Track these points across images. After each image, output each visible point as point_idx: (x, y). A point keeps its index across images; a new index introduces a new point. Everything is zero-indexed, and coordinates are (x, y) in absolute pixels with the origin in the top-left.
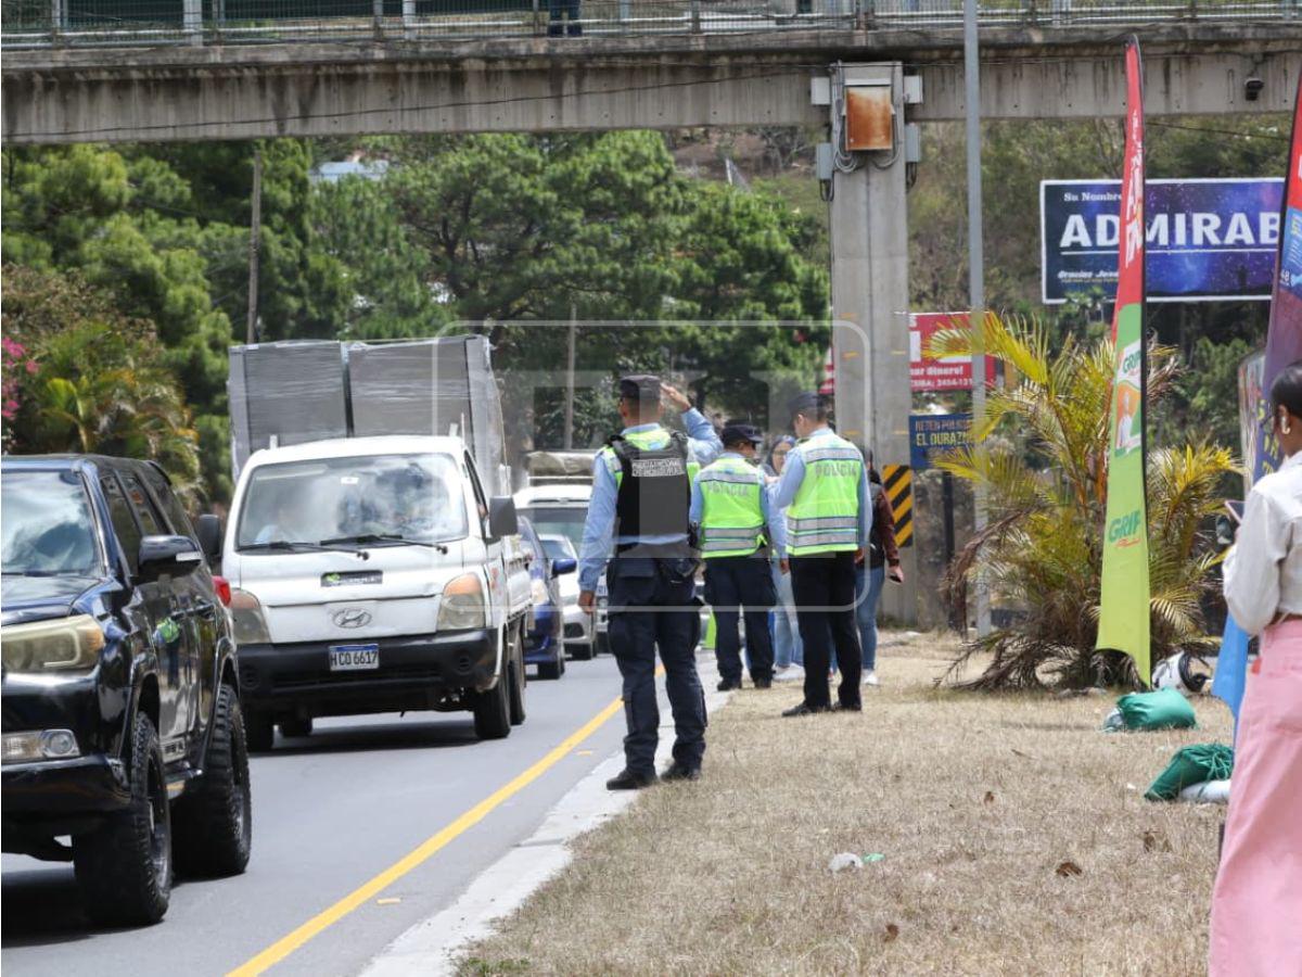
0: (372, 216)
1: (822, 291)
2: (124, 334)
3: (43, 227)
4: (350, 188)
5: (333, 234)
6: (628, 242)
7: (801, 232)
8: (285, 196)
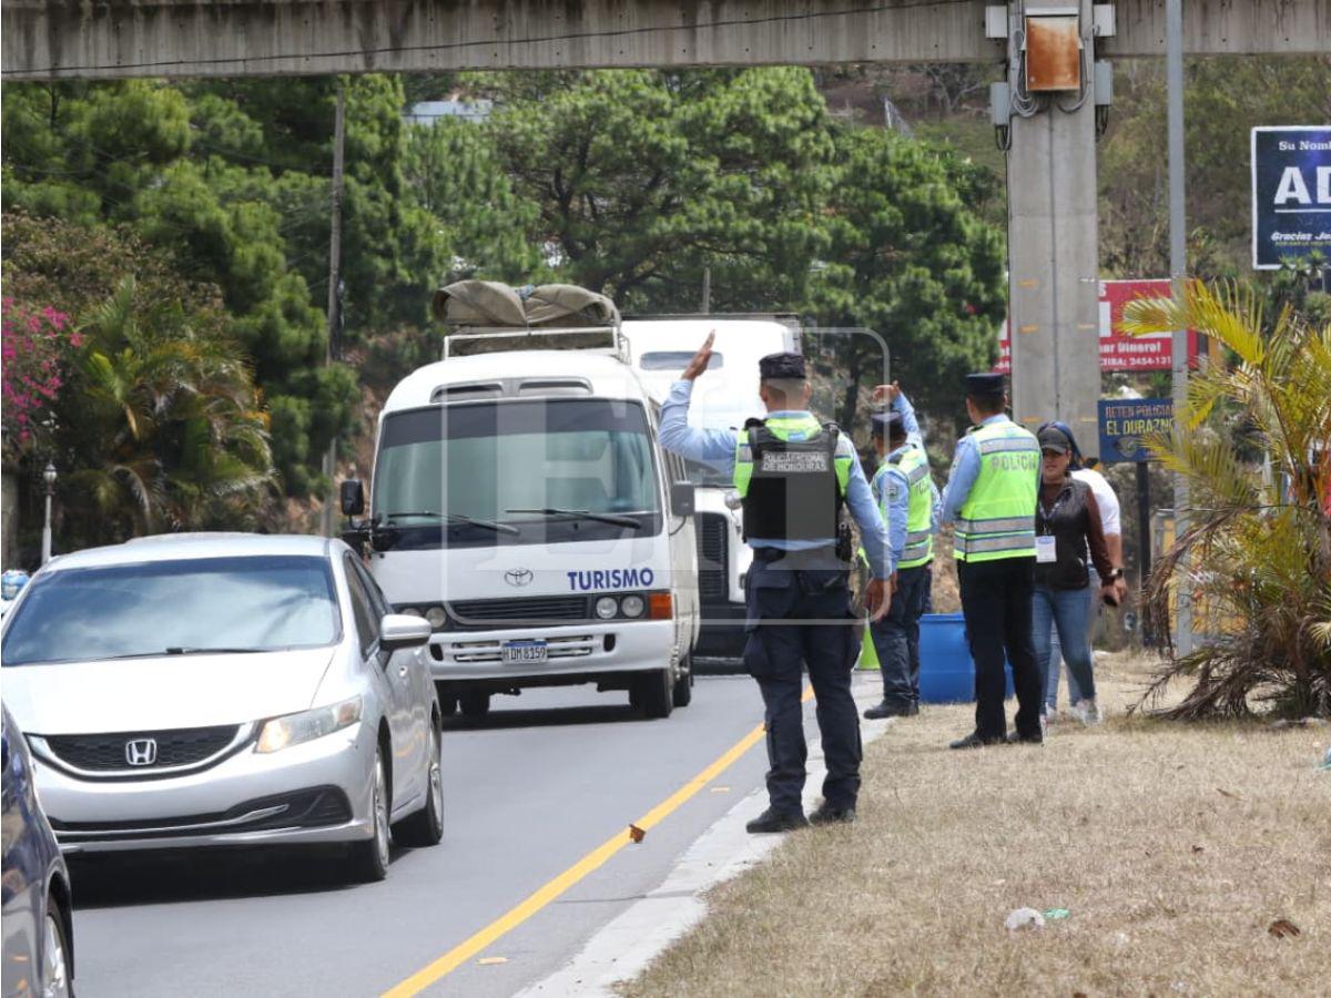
0: (473, 165)
1: (996, 254)
2: (183, 301)
3: (91, 176)
4: (448, 131)
5: (427, 184)
6: (770, 196)
7: (973, 185)
8: (373, 141)
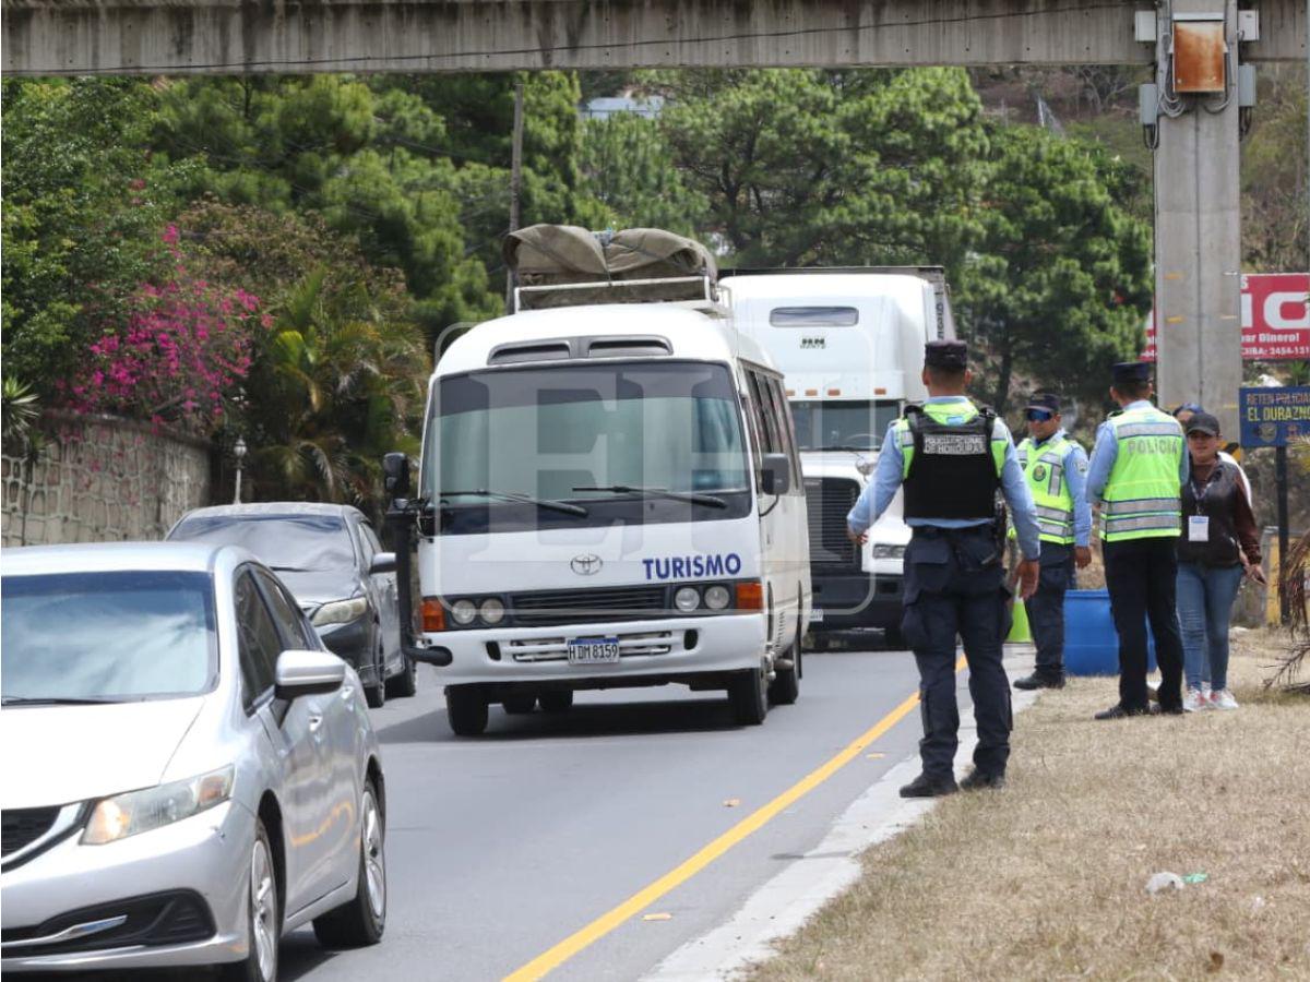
0: (645, 159)
1: (1143, 248)
2: (368, 285)
3: (280, 165)
4: (622, 126)
5: (602, 177)
6: (928, 189)
7: (1122, 182)
8: (550, 135)
